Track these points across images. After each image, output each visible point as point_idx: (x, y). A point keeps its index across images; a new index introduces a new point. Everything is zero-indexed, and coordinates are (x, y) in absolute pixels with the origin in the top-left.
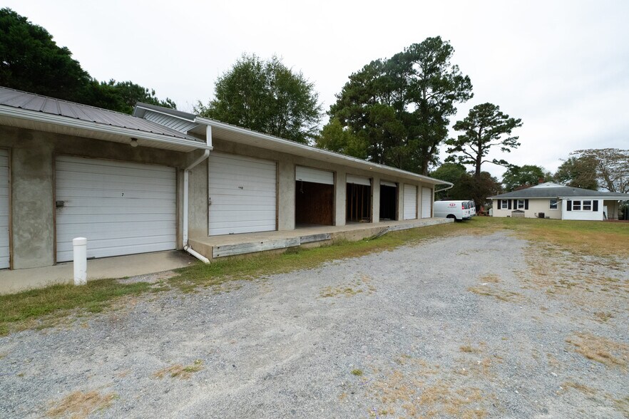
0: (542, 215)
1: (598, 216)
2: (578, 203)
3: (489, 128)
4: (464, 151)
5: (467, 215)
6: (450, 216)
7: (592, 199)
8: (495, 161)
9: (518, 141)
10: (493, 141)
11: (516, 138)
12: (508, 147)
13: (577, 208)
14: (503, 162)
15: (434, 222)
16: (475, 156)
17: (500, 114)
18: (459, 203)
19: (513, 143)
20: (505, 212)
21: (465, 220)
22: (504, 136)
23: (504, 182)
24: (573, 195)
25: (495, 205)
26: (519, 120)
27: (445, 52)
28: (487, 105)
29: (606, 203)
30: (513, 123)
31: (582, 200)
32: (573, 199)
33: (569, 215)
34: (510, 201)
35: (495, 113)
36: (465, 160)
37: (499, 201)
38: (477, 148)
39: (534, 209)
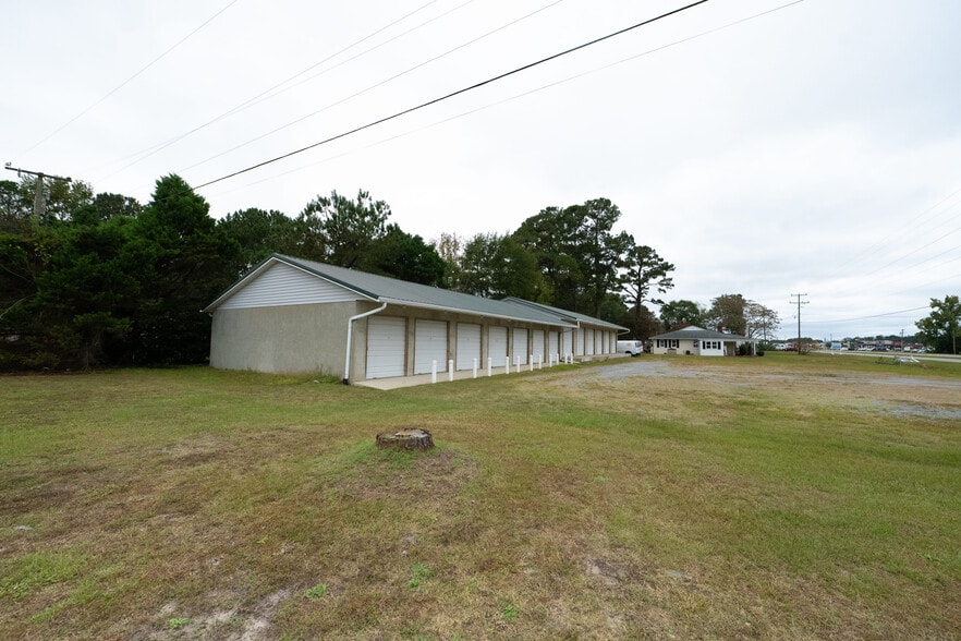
0: (688, 353)
1: (720, 353)
2: (709, 343)
3: (647, 269)
4: (625, 289)
5: (638, 352)
6: (628, 352)
7: (717, 341)
8: (653, 301)
9: (672, 282)
10: (651, 281)
11: (671, 279)
12: (664, 288)
13: (709, 347)
14: (660, 301)
15: (618, 355)
16: (636, 295)
17: (656, 256)
18: (633, 342)
19: (667, 283)
20: (662, 350)
21: (638, 354)
22: (660, 278)
23: (662, 317)
24: (708, 337)
25: (655, 344)
26: (672, 265)
27: (613, 214)
28: (645, 247)
29: (725, 343)
30: (667, 267)
31: (711, 341)
32: (706, 341)
33: (705, 352)
34: (666, 341)
35: (652, 255)
36: (628, 299)
37: (658, 341)
38: (637, 287)
39: (683, 347)
